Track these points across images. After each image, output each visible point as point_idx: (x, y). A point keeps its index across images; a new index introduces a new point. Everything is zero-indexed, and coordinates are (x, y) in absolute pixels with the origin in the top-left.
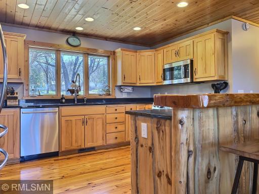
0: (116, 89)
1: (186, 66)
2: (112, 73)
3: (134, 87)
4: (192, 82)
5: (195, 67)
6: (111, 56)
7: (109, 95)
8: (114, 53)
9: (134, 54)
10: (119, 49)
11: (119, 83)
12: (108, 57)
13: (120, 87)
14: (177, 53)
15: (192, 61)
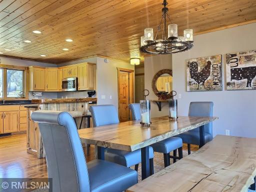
0: (30, 94)
1: (74, 81)
2: (26, 82)
3: (44, 93)
4: (77, 91)
5: (79, 82)
6: (26, 70)
7: (24, 98)
8: (28, 68)
9: (43, 70)
10: (32, 67)
11: (32, 90)
12: (24, 71)
13: (32, 92)
14: (70, 72)
15: (77, 78)
